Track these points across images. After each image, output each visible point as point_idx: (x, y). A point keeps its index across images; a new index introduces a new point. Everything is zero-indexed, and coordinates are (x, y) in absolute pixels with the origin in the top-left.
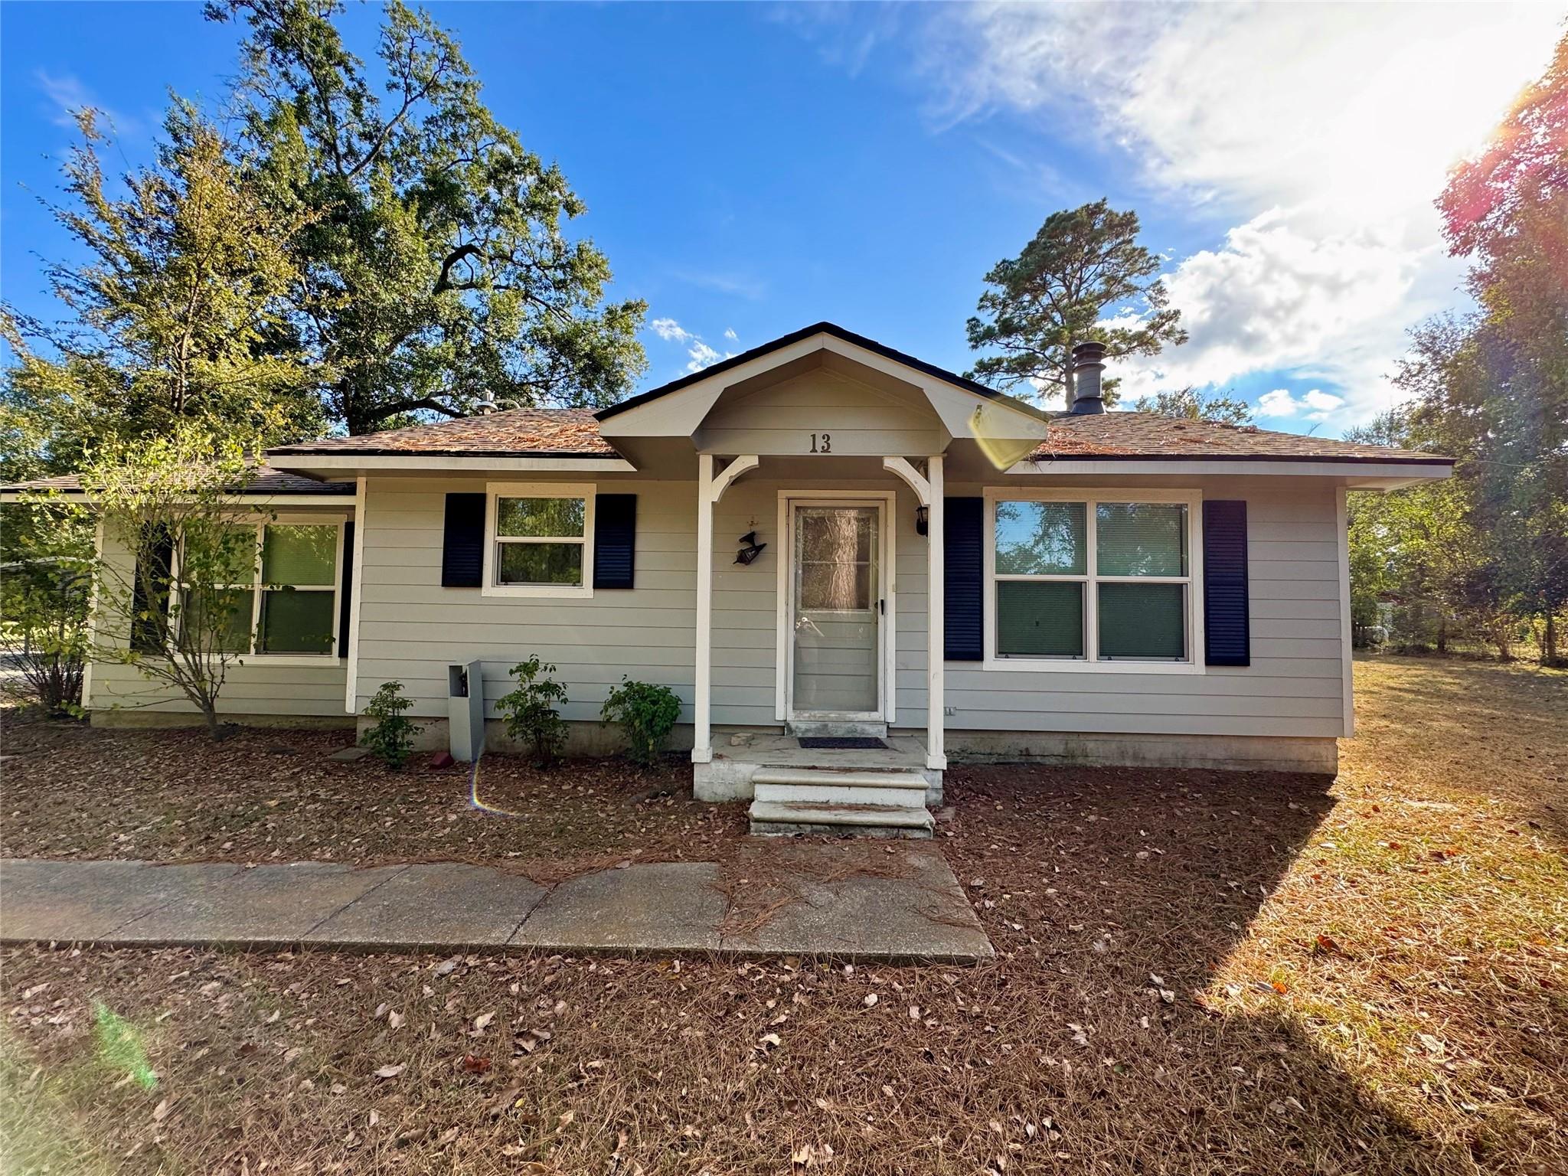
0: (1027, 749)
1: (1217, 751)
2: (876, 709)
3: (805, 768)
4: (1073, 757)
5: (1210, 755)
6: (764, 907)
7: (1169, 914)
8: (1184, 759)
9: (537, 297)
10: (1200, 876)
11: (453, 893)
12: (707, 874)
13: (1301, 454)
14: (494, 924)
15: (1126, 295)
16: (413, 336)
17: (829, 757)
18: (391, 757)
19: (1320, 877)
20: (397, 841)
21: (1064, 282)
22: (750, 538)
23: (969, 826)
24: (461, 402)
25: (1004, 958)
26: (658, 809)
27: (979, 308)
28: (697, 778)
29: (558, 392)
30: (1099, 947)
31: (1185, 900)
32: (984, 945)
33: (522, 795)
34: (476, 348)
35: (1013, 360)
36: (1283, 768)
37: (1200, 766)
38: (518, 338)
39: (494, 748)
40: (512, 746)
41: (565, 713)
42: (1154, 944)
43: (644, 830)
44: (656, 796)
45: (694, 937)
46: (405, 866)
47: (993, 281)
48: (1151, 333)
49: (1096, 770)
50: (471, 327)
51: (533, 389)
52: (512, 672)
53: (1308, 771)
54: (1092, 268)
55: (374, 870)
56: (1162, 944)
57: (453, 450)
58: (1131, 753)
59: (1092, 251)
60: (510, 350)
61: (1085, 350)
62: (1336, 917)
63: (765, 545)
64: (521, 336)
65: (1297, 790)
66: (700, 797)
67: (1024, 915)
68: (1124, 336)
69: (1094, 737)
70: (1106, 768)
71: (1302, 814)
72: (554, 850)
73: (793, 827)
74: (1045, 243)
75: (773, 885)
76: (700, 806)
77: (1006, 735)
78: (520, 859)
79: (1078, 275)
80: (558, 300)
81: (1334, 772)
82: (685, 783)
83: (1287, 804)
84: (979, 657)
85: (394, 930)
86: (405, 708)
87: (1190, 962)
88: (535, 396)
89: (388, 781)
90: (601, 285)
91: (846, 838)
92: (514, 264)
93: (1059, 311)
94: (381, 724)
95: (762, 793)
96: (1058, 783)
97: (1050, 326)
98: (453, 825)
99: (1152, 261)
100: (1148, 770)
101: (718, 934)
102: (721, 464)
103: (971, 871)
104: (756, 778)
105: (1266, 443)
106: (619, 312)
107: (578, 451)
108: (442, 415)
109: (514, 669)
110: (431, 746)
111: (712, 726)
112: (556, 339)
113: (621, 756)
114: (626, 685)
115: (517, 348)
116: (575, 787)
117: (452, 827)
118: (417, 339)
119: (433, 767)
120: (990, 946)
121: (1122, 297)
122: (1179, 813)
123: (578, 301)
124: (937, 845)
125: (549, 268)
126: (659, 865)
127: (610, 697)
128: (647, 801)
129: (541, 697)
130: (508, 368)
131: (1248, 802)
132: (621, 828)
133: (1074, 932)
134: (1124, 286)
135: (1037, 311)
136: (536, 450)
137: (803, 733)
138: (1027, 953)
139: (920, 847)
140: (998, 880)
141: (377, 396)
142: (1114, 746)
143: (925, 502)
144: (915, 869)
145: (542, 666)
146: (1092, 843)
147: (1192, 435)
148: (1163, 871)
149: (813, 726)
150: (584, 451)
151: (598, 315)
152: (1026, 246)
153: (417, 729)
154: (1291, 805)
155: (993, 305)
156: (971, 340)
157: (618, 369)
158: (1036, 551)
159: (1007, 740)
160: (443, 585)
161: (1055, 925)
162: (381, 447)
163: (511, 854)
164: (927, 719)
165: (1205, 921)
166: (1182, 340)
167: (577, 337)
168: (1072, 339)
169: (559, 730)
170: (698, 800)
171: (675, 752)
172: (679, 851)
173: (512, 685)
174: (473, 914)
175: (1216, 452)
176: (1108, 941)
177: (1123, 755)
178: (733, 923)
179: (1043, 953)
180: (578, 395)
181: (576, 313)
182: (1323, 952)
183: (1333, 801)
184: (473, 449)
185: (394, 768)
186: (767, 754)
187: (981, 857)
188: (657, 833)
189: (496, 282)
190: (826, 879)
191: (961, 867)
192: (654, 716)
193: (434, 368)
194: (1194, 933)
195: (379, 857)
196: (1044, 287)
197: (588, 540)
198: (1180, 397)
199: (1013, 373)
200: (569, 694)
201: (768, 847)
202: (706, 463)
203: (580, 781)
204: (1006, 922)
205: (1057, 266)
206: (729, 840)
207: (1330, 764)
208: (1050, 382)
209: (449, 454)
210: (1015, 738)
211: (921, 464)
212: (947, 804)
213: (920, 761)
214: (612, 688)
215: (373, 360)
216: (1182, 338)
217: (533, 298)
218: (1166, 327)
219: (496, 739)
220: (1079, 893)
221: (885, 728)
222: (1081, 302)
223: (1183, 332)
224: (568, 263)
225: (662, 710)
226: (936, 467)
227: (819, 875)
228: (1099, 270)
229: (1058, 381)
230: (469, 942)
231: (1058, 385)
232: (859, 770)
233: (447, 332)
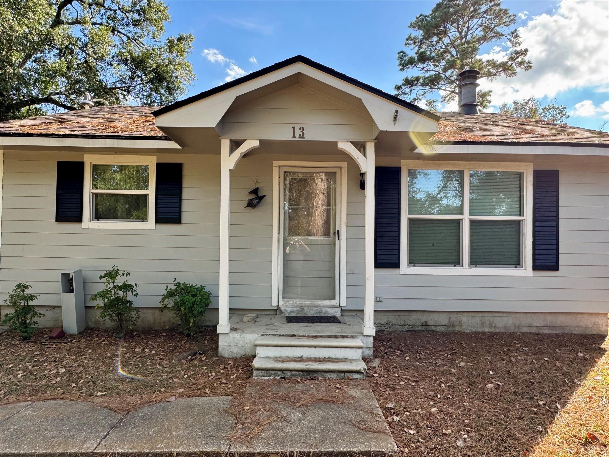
0: (426, 322)
1: (538, 322)
2: (334, 298)
3: (288, 336)
4: (453, 326)
5: (535, 324)
6: (258, 424)
7: (502, 422)
8: (519, 327)
9: (122, 31)
10: (522, 398)
11: (60, 420)
12: (224, 404)
13: (592, 142)
14: (86, 439)
15: (495, 39)
16: (38, 55)
17: (303, 329)
18: (23, 332)
19: (592, 398)
20: (25, 387)
21: (458, 29)
22: (255, 191)
23: (388, 370)
24: (72, 100)
25: (403, 452)
26: (196, 362)
27: (406, 45)
28: (220, 343)
29: (135, 94)
30: (460, 443)
31: (513, 413)
32: (391, 444)
33: (109, 355)
34: (80, 64)
35: (426, 78)
36: (577, 331)
37: (528, 331)
38: (108, 58)
39: (92, 325)
40: (104, 324)
41: (137, 302)
42: (493, 440)
43: (186, 376)
44: (195, 354)
45: (213, 444)
46: (31, 403)
47: (414, 27)
48: (510, 63)
49: (467, 334)
50: (77, 50)
51: (120, 92)
52: (101, 277)
53: (591, 333)
54: (475, 21)
55: (10, 406)
56: (497, 440)
57: (61, 133)
58: (488, 323)
59: (475, 10)
60: (103, 66)
61: (467, 74)
62: (599, 422)
63: (265, 196)
64: (110, 56)
65: (584, 344)
66: (223, 355)
67: (417, 425)
68: (492, 63)
69: (466, 314)
70: (473, 333)
71: (585, 359)
72: (127, 390)
73: (279, 373)
74: (446, 4)
75: (265, 410)
76: (223, 360)
77: (414, 314)
78: (105, 397)
79: (467, 25)
80: (136, 33)
81: (606, 334)
82: (214, 346)
83: (577, 354)
84: (397, 265)
85: (20, 445)
86: (32, 300)
87: (512, 451)
88: (121, 96)
89: (21, 348)
90: (164, 24)
91: (312, 379)
92: (106, 9)
93: (454, 47)
94: (16, 311)
95: (261, 352)
96: (444, 342)
97: (449, 57)
98: (62, 375)
99: (512, 18)
100: (497, 334)
101: (228, 441)
102: (235, 144)
103: (387, 398)
104: (257, 342)
105: (572, 135)
106: (176, 42)
107: (144, 135)
108: (59, 108)
109: (103, 275)
110: (50, 325)
111: (230, 309)
112: (133, 60)
113: (174, 329)
114: (176, 285)
115: (108, 65)
116: (143, 349)
117: (62, 377)
118: (41, 57)
119: (51, 338)
120: (395, 444)
121: (493, 40)
122: (514, 360)
123: (148, 34)
124: (367, 382)
125: (129, 12)
126: (194, 399)
127: (165, 292)
128: (189, 358)
129: (120, 293)
130: (102, 78)
131: (555, 352)
132: (171, 375)
133: (446, 434)
134: (495, 33)
135: (441, 47)
136: (116, 134)
137: (289, 313)
138: (417, 448)
139: (357, 384)
140: (403, 404)
141: (14, 94)
142: (478, 319)
143: (363, 170)
144: (353, 398)
145: (120, 273)
146: (461, 379)
147: (528, 130)
148: (501, 396)
149: (295, 309)
150: (147, 135)
151: (162, 43)
152: (435, 6)
153: (40, 314)
154: (580, 354)
155: (415, 43)
156: (400, 65)
157: (175, 79)
158: (439, 196)
159: (414, 316)
160: (56, 221)
161: (435, 430)
162: (13, 131)
163: (100, 394)
164: (364, 304)
165: (523, 426)
166: (529, 67)
167: (147, 58)
168: (462, 66)
169: (133, 313)
170: (222, 357)
171: (209, 326)
172: (207, 390)
173: (101, 286)
174: (72, 433)
175: (541, 140)
176: (465, 439)
177: (483, 325)
178: (238, 434)
179: (427, 447)
180: (149, 96)
181: (147, 42)
182: (589, 442)
183: (604, 351)
184: (74, 133)
185: (26, 339)
186: (265, 327)
187: (394, 389)
188: (194, 378)
189: (93, 21)
190: (298, 405)
191: (382, 396)
192: (193, 304)
193: (53, 77)
194: (516, 433)
195: (12, 398)
196: (445, 33)
197: (151, 192)
198: (527, 103)
199: (426, 86)
200: (139, 291)
201: (263, 386)
202: (225, 144)
203: (147, 345)
204: (405, 429)
205: (454, 19)
206: (239, 382)
207: (604, 329)
208: (448, 92)
209: (58, 136)
210: (419, 315)
211: (361, 147)
212: (375, 357)
213: (359, 331)
214: (167, 287)
215: (12, 71)
216: (528, 67)
217: (119, 32)
218: (519, 59)
219: (93, 319)
220: (451, 410)
221: (340, 310)
222: (468, 42)
223: (529, 63)
224: (142, 9)
225: (199, 300)
226: (370, 148)
227: (293, 402)
228: (480, 22)
229: (453, 92)
230: (69, 451)
231: (453, 94)
232: (321, 337)
233: (60, 52)
